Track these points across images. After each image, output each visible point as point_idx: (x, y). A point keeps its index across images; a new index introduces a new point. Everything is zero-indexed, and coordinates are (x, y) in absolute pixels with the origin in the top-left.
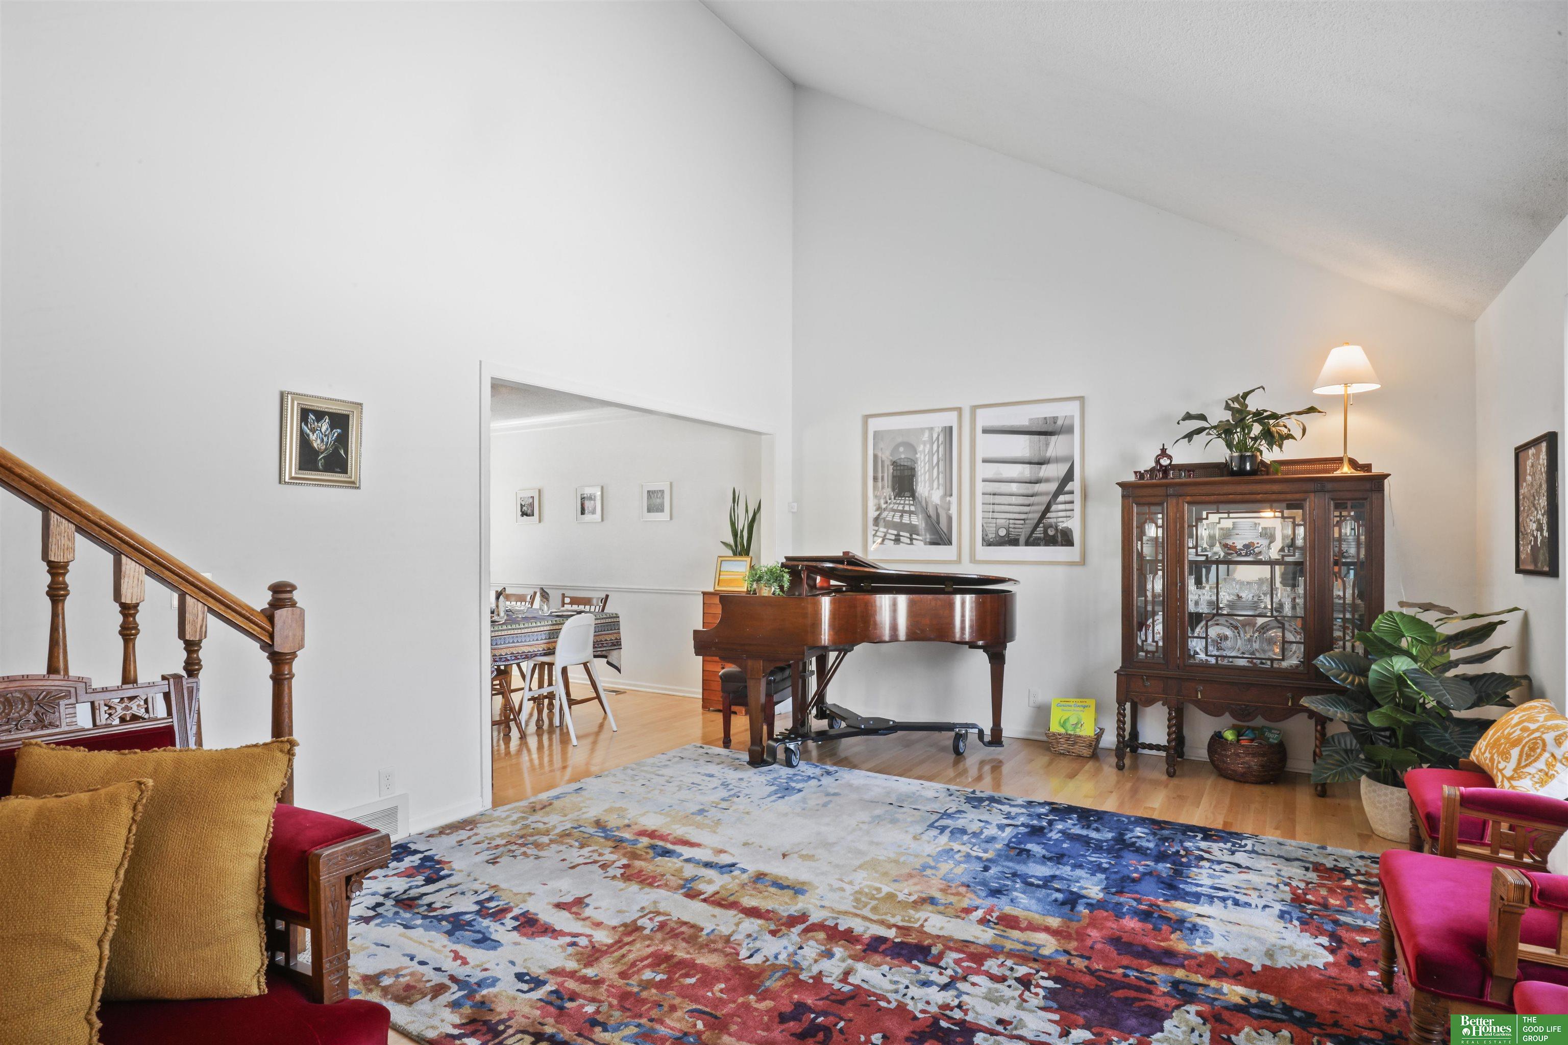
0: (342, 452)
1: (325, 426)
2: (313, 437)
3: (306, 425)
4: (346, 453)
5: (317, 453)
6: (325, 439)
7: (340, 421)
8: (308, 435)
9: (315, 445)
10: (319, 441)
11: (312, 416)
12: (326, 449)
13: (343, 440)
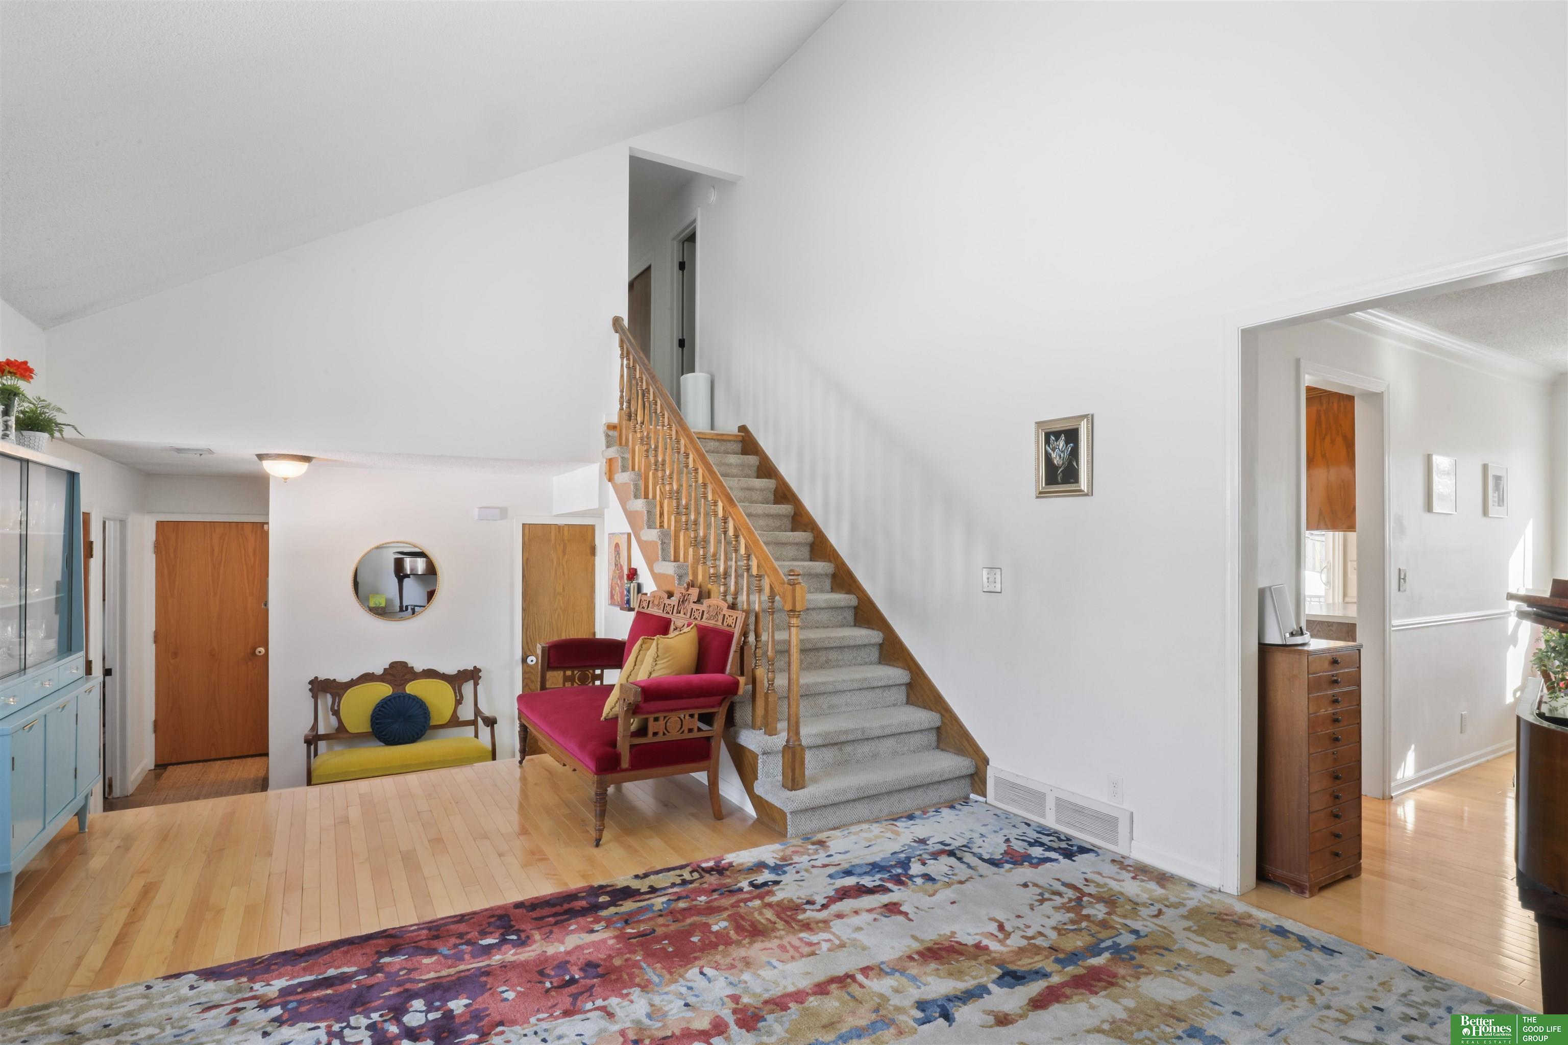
0: (1075, 464)
1: (1061, 443)
2: (1054, 455)
3: (1049, 446)
4: (1078, 466)
5: (1057, 468)
6: (1062, 455)
7: (1072, 436)
8: (1050, 455)
9: (1055, 462)
10: (1058, 458)
11: (1052, 438)
12: (1063, 464)
13: (1074, 454)
